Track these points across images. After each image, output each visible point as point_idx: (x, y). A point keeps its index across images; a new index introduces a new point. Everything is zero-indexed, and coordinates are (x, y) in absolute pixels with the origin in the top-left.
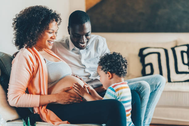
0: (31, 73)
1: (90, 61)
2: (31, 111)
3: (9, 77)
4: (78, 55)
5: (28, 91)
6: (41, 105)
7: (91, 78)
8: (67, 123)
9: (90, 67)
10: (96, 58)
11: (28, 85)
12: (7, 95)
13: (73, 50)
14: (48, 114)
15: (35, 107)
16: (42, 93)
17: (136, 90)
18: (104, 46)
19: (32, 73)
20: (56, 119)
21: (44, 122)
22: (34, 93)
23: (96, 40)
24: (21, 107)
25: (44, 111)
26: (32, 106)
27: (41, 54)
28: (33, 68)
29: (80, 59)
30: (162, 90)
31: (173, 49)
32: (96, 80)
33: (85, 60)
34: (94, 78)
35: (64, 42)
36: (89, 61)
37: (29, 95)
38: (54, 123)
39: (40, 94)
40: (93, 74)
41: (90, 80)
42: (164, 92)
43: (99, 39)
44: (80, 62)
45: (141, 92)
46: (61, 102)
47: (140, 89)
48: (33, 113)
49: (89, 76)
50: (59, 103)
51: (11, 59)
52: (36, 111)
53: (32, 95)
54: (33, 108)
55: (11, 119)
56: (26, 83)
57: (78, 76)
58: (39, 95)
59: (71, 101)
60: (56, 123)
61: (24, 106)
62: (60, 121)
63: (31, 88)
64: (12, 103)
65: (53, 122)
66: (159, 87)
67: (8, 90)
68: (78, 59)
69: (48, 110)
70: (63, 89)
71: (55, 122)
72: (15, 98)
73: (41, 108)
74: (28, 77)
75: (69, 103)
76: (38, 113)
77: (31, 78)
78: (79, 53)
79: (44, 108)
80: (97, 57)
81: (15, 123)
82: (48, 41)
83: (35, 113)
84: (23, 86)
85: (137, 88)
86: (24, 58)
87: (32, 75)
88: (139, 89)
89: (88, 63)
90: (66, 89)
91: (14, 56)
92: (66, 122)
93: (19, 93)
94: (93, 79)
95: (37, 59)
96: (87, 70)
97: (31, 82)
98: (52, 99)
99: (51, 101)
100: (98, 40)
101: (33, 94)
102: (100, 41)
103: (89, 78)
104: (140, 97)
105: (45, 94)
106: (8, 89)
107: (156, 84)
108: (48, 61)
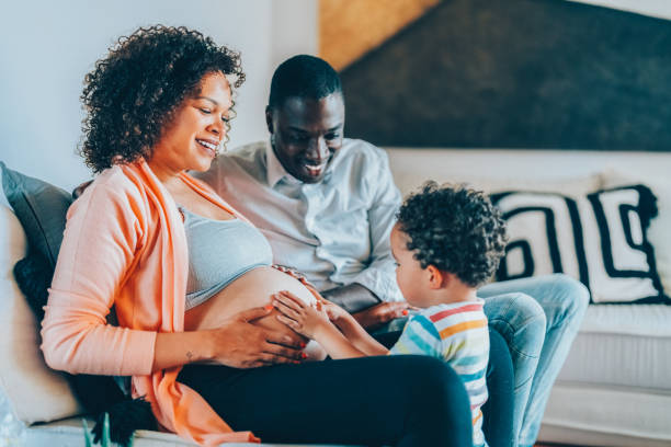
0: (131, 253)
1: (335, 222)
2: (123, 388)
3: (55, 264)
4: (294, 202)
5: (115, 317)
6: (159, 370)
7: (336, 278)
8: (251, 440)
9: (335, 243)
10: (355, 215)
11: (116, 295)
12: (41, 328)
13: (281, 183)
14: (182, 402)
15: (137, 376)
16: (166, 326)
17: (497, 323)
18: (380, 174)
19: (135, 254)
20: (212, 423)
21: (165, 430)
22: (135, 324)
23: (356, 155)
24: (88, 372)
25: (169, 389)
26: (126, 373)
27: (171, 192)
28: (138, 234)
29: (303, 213)
30: (577, 329)
31: (594, 199)
32: (356, 286)
33: (318, 218)
34: (347, 281)
35: (251, 158)
36: (330, 224)
37: (119, 329)
38: (203, 436)
39: (158, 328)
40: (345, 267)
41: (333, 286)
42: (580, 333)
43: (366, 152)
44: (300, 224)
45: (515, 331)
46: (231, 360)
47: (512, 322)
48: (130, 396)
49: (328, 273)
50: (225, 361)
51: (66, 202)
52: (140, 389)
53: (127, 329)
54: (128, 380)
55: (47, 418)
56: (108, 285)
57: (292, 272)
58: (155, 333)
59: (267, 357)
60: (209, 439)
61: (97, 372)
62: (224, 431)
63: (126, 306)
64: (57, 356)
65: (198, 433)
66: (568, 316)
67: (44, 312)
68: (296, 214)
69: (183, 388)
70: (242, 313)
71: (204, 432)
72: (66, 339)
73: (160, 380)
74: (120, 267)
75: (260, 364)
76: (148, 399)
77: (128, 271)
78: (298, 196)
79: (169, 378)
80: (359, 211)
81: (62, 432)
82: (197, 140)
83: (134, 397)
84: (100, 299)
85: (500, 318)
86: (109, 200)
87: (134, 261)
88: (507, 321)
89: (327, 228)
90: (249, 315)
91: (78, 193)
92: (247, 434)
93: (85, 323)
94: (342, 284)
95: (153, 207)
96: (322, 254)
97: (128, 284)
98: (200, 347)
99: (196, 356)
100: (363, 156)
101: (131, 327)
102: (368, 159)
103: (329, 281)
104: (511, 350)
105: (173, 330)
106: (44, 308)
107: (555, 306)
108: (191, 216)
